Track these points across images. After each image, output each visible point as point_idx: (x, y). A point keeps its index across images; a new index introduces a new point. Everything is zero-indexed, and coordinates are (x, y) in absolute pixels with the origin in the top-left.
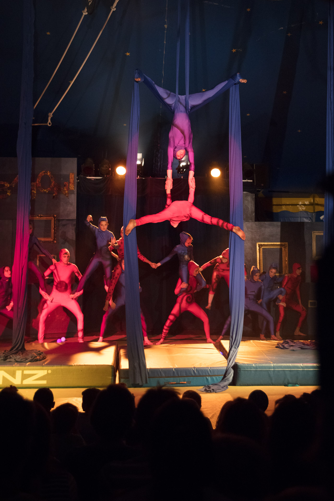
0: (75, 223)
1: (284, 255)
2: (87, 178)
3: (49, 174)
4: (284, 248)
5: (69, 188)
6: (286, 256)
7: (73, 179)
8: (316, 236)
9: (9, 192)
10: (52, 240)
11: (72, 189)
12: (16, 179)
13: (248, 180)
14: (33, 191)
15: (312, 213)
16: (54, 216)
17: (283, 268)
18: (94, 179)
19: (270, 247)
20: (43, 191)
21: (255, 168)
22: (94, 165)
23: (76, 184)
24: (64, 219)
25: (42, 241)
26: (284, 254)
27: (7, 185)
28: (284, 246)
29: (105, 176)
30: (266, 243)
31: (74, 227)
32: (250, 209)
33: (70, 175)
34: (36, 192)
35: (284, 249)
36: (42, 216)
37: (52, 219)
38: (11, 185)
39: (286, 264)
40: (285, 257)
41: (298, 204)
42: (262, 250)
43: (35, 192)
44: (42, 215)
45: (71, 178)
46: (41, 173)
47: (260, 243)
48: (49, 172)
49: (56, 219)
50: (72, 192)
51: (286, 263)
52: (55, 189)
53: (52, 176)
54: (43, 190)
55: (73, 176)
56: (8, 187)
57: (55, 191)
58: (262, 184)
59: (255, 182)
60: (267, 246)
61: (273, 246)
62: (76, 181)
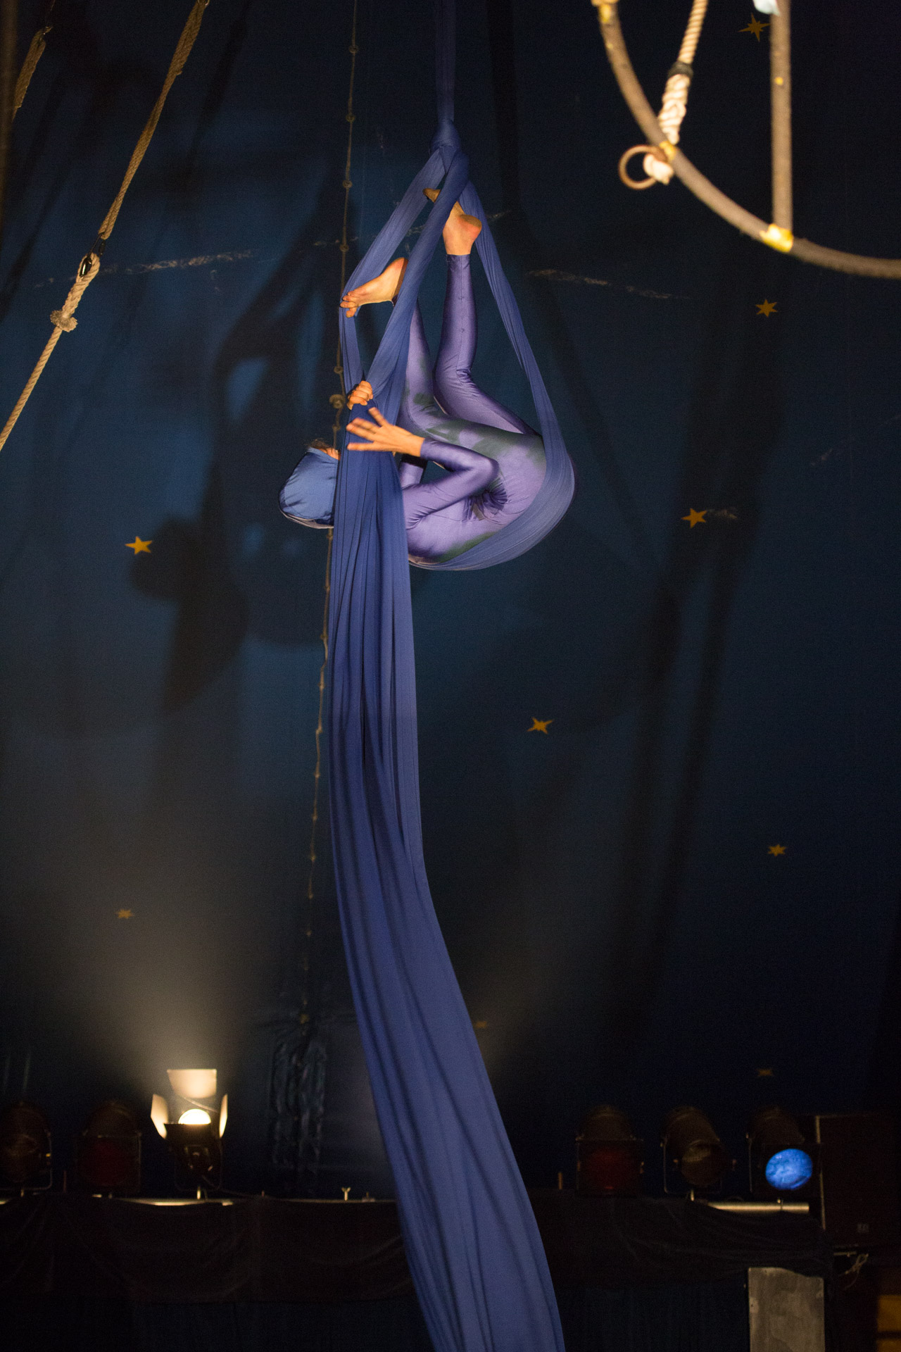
21: (819, 1140)
29: (22, 1194)
58: (859, 1226)
59: (823, 1211)
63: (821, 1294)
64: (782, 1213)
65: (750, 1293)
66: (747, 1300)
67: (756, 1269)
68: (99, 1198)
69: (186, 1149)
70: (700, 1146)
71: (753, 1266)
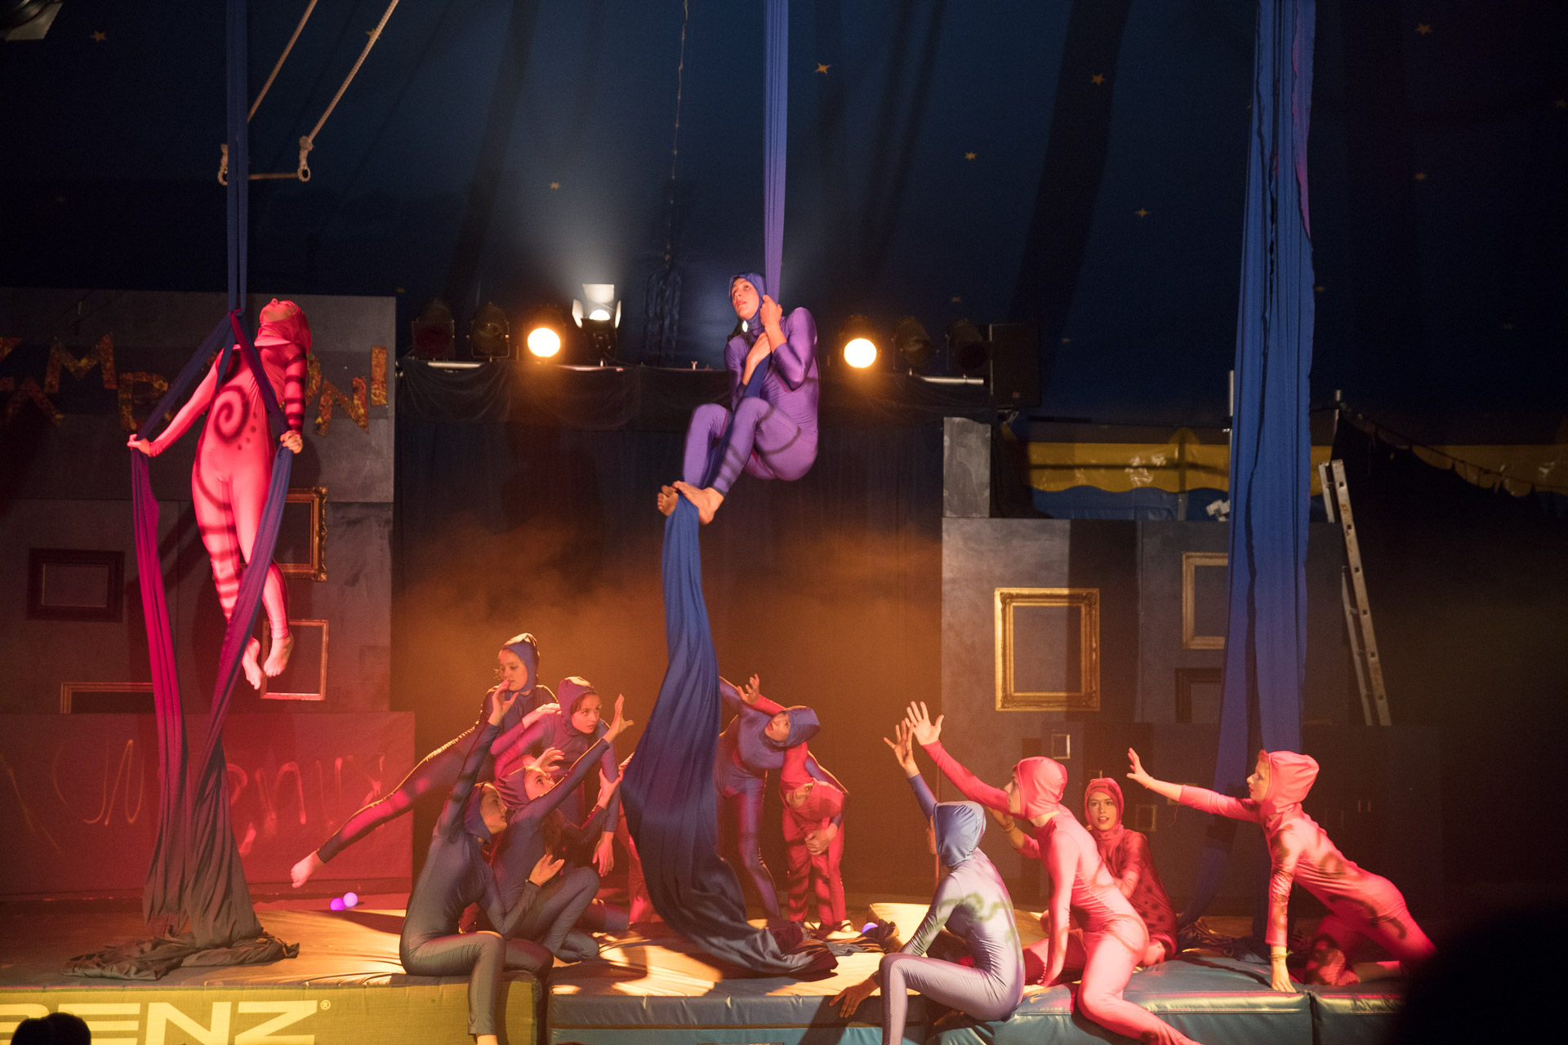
0: (390, 514)
1: (1086, 631)
2: (431, 364)
4: (1088, 609)
5: (371, 398)
6: (1093, 633)
7: (384, 371)
8: (1198, 568)
10: (313, 572)
11: (380, 401)
13: (970, 377)
15: (1176, 494)
16: (319, 493)
17: (1083, 674)
18: (454, 369)
19: (1040, 602)
21: (991, 339)
22: (453, 321)
23: (393, 386)
24: (351, 500)
26: (1086, 626)
27: (160, 385)
28: (1085, 602)
29: (491, 360)
30: (1026, 591)
31: (387, 530)
32: (973, 476)
33: (374, 355)
35: (1085, 608)
37: (313, 501)
39: (1091, 663)
40: (1088, 637)
41: (1131, 462)
42: (1012, 614)
45: (377, 366)
47: (1005, 590)
49: (325, 500)
50: (380, 412)
51: (1094, 656)
52: (322, 399)
55: (382, 357)
56: (164, 391)
57: (323, 406)
58: (1014, 394)
59: (992, 384)
60: (1027, 600)
61: (1049, 600)
62: (393, 375)
63: (989, 434)
64: (966, 385)
65: (945, 432)
66: (942, 437)
67: (949, 418)
69: (594, 335)
70: (917, 341)
71: (947, 416)
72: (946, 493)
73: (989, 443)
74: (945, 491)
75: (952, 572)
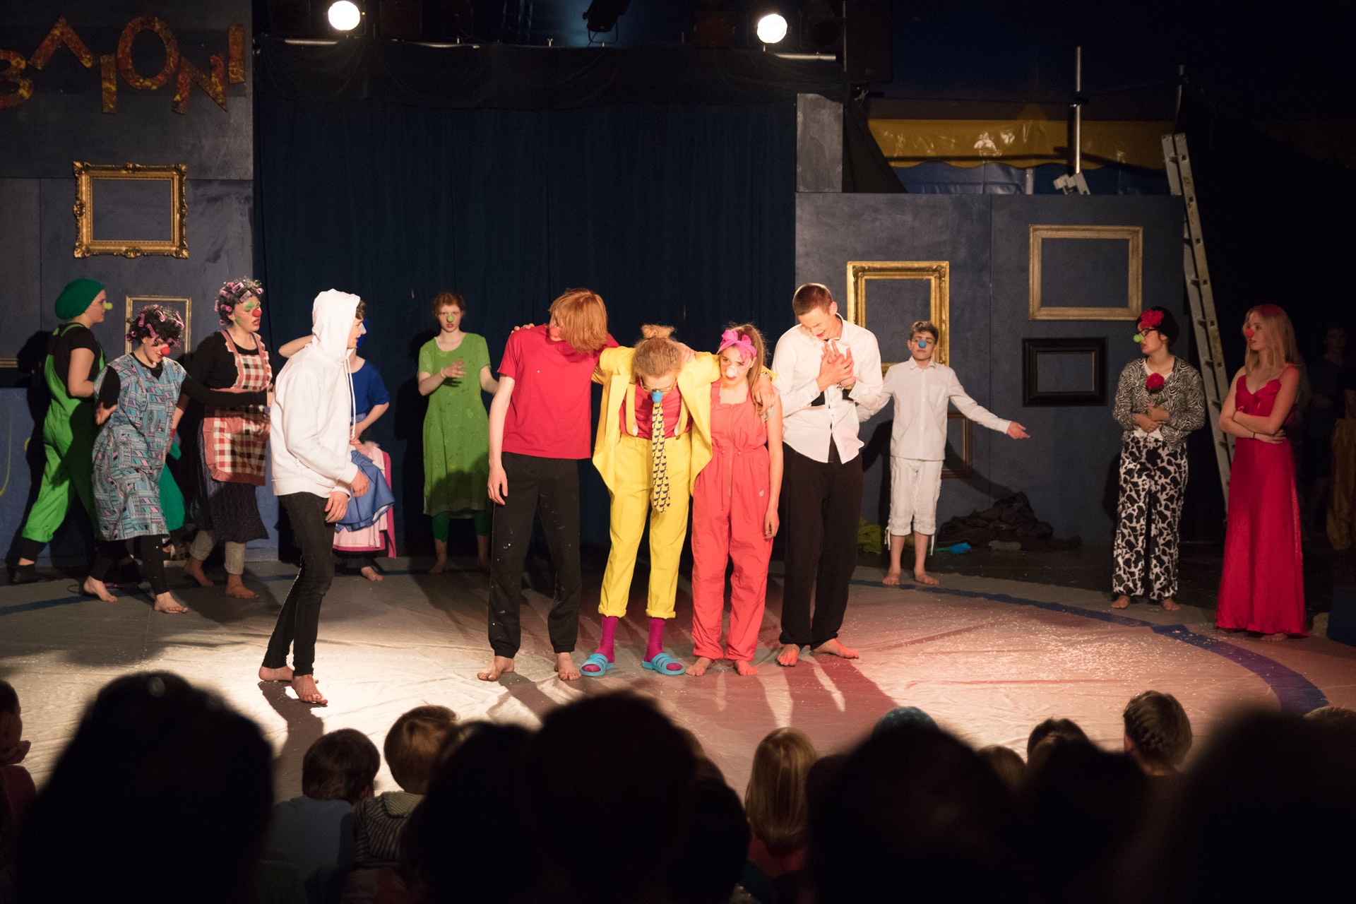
0: (250, 191)
1: (936, 303)
2: (287, 41)
3: (158, 26)
4: (938, 281)
5: (228, 75)
6: (943, 304)
7: (241, 48)
8: (1043, 240)
9: (24, 89)
10: (174, 249)
11: (238, 79)
12: (47, 42)
13: (823, 53)
14: (106, 85)
15: (1024, 169)
16: (178, 170)
18: (311, 47)
19: (891, 275)
20: (140, 86)
21: (844, 16)
23: (250, 62)
24: (211, 178)
25: (142, 251)
26: (936, 298)
27: (17, 62)
28: (937, 274)
29: (348, 37)
30: (878, 265)
31: (247, 207)
32: (827, 153)
33: (231, 32)
34: (117, 88)
35: (935, 281)
36: (139, 169)
37: (173, 179)
38: (29, 62)
40: (938, 308)
42: (863, 287)
43: (114, 88)
44: (138, 165)
45: (235, 44)
46: (130, 24)
47: (858, 264)
48: (159, 22)
49: (185, 178)
50: (239, 89)
52: (180, 77)
53: (170, 35)
54: (141, 80)
55: (239, 34)
56: (21, 69)
57: (181, 84)
58: (867, 70)
59: (845, 60)
60: (879, 273)
61: (900, 273)
62: (250, 53)
63: (841, 111)
64: (820, 61)
65: (798, 109)
66: (796, 113)
67: (802, 95)
68: (395, 42)
71: (801, 93)
72: (799, 170)
73: (842, 119)
74: (798, 166)
75: (805, 246)
